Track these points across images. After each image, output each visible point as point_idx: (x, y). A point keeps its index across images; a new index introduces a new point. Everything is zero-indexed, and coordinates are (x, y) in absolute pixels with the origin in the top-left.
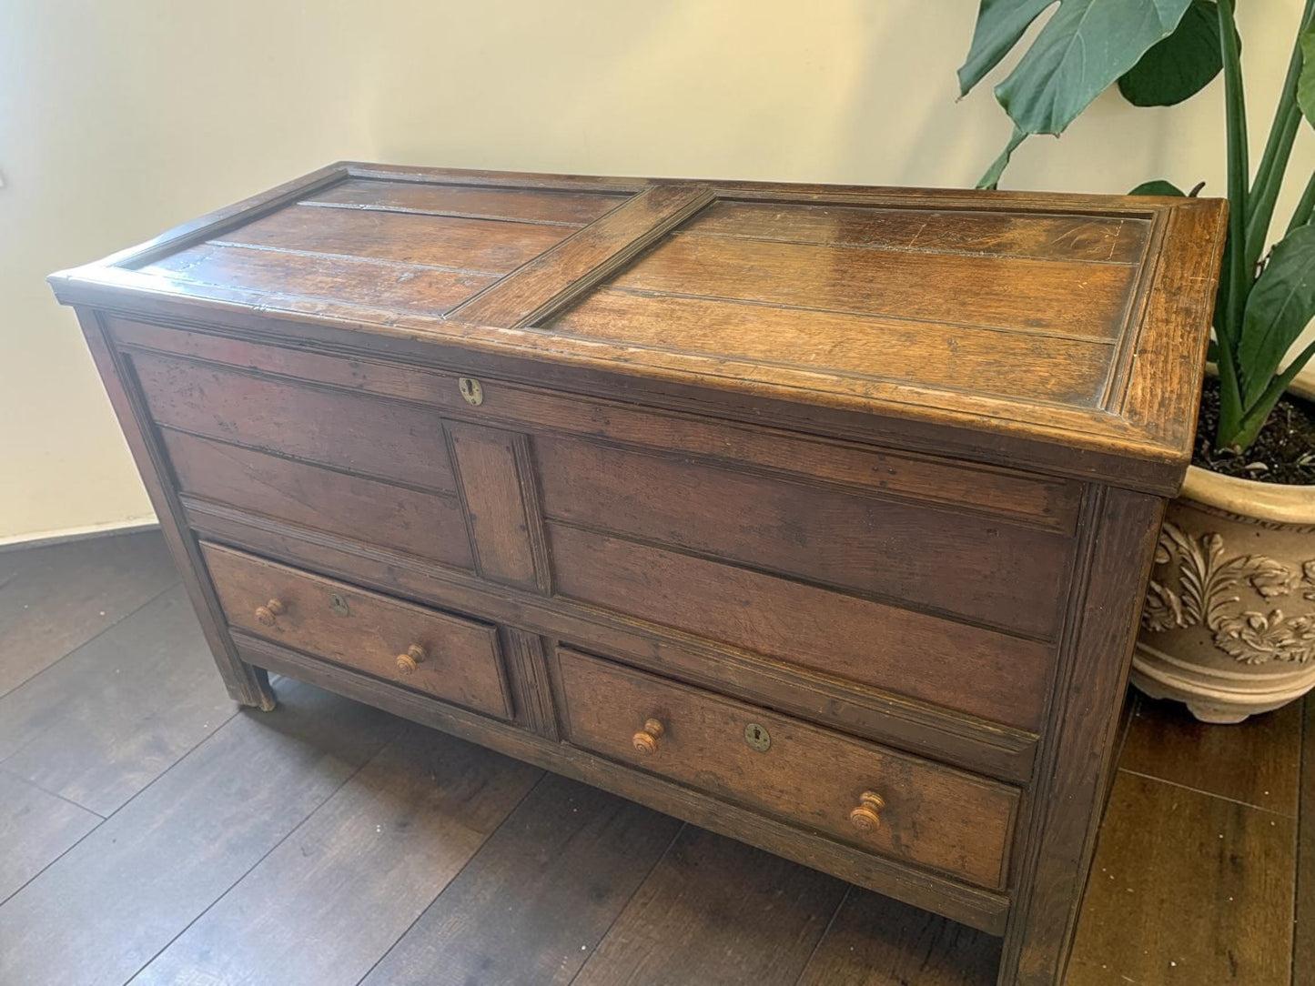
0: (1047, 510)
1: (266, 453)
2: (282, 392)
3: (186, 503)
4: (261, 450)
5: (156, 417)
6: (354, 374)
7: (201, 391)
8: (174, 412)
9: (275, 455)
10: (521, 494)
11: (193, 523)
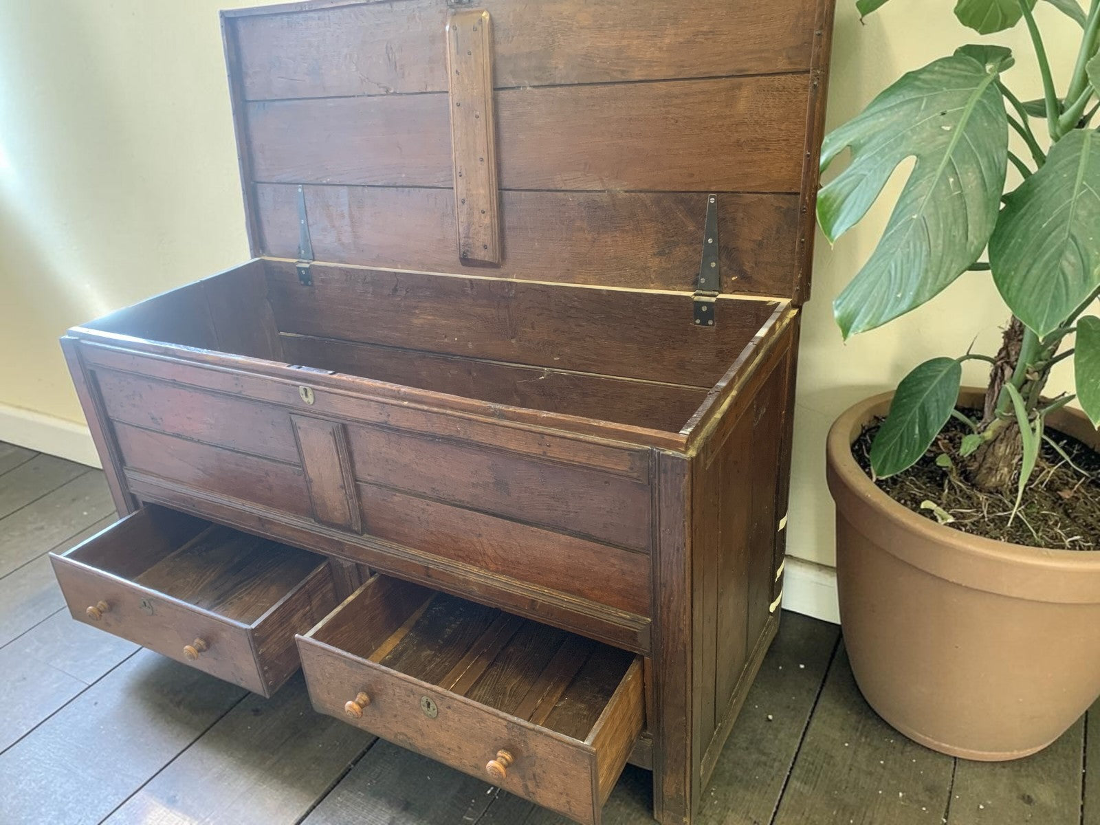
0: (632, 469)
1: (181, 438)
2: (192, 396)
3: (128, 474)
4: (178, 436)
5: (110, 414)
6: (236, 384)
7: (141, 396)
8: (121, 412)
9: (187, 440)
10: (340, 464)
11: (132, 489)
